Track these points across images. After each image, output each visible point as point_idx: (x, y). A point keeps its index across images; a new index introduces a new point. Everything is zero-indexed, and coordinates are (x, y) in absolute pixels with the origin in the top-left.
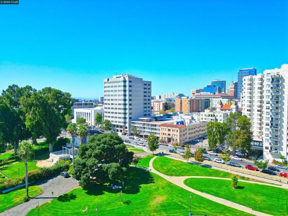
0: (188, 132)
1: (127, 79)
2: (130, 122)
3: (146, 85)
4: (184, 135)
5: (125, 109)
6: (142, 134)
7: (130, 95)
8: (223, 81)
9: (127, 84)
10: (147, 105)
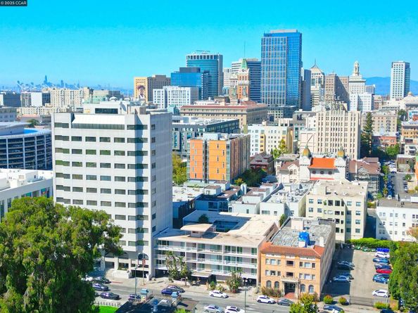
2: (154, 239)
5: (140, 205)
8: (216, 57)
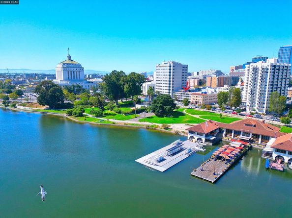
0: (208, 98)
1: (172, 65)
2: (172, 92)
3: (184, 67)
4: (205, 100)
5: (170, 84)
6: (180, 99)
7: (173, 75)
9: (172, 68)
10: (184, 82)
